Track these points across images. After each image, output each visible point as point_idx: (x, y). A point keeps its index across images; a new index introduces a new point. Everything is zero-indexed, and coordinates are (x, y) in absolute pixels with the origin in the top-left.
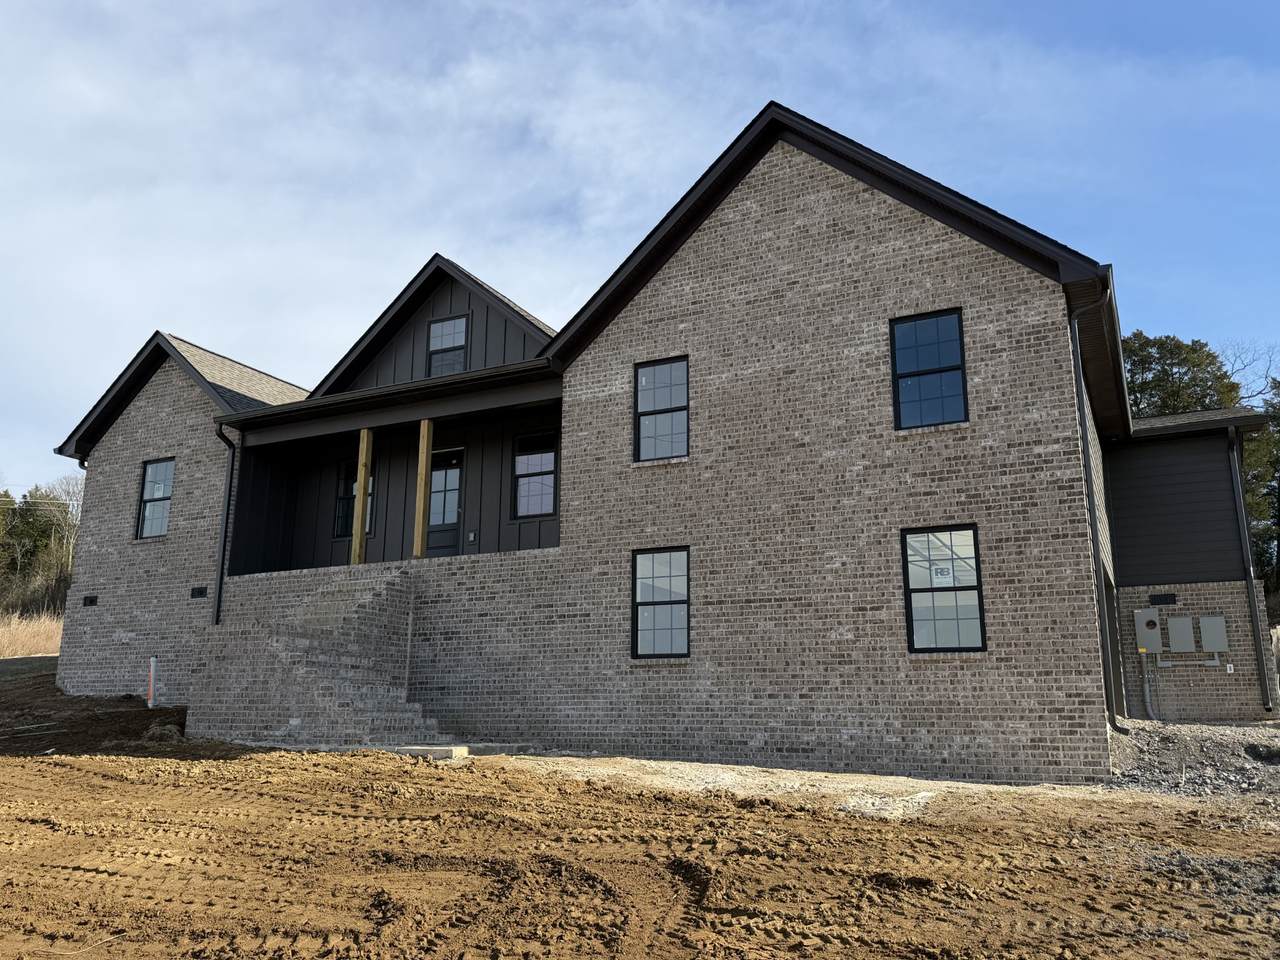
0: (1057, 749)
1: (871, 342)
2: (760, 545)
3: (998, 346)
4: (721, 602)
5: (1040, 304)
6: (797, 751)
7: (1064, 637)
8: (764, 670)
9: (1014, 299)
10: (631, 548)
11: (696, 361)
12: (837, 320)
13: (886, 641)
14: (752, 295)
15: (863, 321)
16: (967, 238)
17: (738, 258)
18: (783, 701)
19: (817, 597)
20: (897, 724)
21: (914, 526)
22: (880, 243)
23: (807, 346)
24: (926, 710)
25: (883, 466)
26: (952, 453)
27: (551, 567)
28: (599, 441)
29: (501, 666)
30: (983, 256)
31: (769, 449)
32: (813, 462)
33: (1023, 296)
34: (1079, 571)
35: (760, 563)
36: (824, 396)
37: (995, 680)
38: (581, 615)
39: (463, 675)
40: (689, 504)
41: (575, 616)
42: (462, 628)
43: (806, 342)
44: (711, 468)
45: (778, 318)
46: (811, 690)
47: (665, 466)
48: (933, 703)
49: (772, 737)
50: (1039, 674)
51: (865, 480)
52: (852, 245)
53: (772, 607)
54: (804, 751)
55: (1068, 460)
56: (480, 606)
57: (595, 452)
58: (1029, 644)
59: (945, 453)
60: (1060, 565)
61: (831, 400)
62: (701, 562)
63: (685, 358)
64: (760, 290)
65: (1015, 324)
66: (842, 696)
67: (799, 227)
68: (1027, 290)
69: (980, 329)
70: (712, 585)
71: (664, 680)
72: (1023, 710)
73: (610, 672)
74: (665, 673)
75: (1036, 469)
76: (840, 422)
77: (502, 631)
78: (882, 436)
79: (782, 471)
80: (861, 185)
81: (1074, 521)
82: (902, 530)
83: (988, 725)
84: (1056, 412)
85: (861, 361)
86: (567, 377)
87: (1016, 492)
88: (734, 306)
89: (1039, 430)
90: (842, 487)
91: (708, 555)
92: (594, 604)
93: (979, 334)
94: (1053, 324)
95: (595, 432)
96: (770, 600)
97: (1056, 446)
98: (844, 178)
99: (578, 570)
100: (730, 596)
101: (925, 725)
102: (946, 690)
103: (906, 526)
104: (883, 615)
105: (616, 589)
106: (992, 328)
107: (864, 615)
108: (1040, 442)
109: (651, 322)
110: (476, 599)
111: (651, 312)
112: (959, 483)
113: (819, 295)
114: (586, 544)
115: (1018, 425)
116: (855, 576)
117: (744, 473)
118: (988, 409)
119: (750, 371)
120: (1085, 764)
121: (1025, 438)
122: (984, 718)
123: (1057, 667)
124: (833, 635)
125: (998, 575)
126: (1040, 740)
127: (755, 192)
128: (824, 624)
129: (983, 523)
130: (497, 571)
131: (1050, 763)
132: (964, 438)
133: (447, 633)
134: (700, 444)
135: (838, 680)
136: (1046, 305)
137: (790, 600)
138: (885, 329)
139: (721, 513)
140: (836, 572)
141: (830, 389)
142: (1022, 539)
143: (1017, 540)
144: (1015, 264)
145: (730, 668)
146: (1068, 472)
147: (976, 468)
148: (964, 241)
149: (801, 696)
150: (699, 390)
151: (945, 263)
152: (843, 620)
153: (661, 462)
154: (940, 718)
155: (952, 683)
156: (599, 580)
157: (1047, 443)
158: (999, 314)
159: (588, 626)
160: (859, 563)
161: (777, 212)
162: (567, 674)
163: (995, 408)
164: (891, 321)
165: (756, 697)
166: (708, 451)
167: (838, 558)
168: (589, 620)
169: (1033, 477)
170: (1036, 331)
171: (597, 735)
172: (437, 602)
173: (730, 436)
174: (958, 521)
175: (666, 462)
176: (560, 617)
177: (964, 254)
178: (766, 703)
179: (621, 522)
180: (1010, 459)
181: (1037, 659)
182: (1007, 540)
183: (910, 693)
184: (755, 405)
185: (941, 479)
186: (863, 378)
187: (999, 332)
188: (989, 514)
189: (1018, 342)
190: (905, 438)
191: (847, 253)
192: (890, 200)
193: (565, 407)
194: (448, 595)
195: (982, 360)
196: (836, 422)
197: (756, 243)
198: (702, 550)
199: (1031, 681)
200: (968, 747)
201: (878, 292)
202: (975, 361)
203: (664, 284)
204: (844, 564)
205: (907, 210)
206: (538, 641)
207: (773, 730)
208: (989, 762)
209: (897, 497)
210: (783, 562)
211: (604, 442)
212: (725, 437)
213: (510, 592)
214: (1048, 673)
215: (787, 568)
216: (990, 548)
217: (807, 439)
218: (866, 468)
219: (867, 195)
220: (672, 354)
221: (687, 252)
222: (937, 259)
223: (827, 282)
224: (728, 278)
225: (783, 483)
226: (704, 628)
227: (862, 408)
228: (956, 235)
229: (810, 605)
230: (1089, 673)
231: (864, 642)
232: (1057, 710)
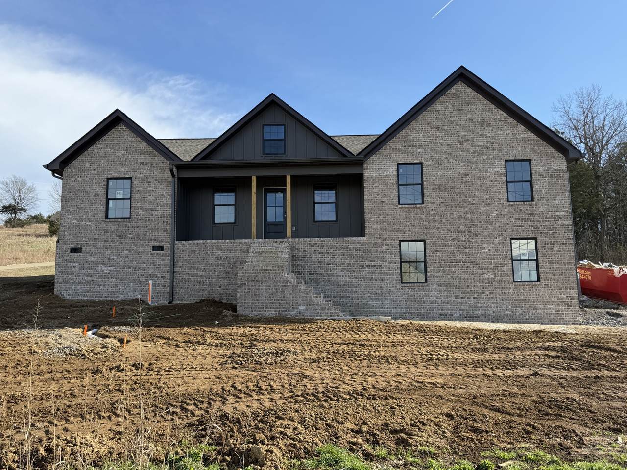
0: (563, 314)
1: (499, 168)
2: (456, 241)
3: (544, 176)
4: (440, 263)
5: (558, 162)
6: (472, 317)
7: (566, 277)
8: (459, 288)
9: (549, 159)
10: (399, 239)
11: (426, 165)
12: (485, 157)
13: (506, 278)
14: (450, 142)
15: (495, 159)
16: (533, 134)
17: (443, 126)
18: (467, 300)
19: (479, 262)
20: (510, 307)
21: (515, 237)
22: (501, 130)
23: (474, 166)
24: (520, 302)
25: (504, 215)
26: (529, 212)
27: (362, 245)
28: (382, 194)
29: (339, 286)
30: (539, 142)
31: (459, 204)
32: (477, 211)
33: (553, 159)
34: (570, 256)
35: (456, 248)
36: (481, 186)
37: (544, 291)
38: (378, 266)
39: (320, 290)
40: (425, 223)
41: (375, 266)
42: (319, 269)
43: (473, 164)
44: (434, 210)
45: (461, 153)
46: (478, 295)
47: (414, 207)
48: (522, 300)
49: (463, 313)
50: (558, 290)
51: (497, 220)
52: (491, 129)
53: (461, 265)
54: (476, 317)
55: (567, 218)
56: (327, 260)
57: (381, 198)
58: (554, 280)
59: (526, 212)
60: (564, 254)
61: (484, 188)
62: (431, 246)
63: (421, 164)
64: (453, 140)
65: (550, 168)
66: (490, 298)
67: (469, 118)
68: (554, 157)
69: (539, 168)
70: (436, 256)
71: (417, 292)
72: (553, 302)
73: (392, 289)
74: (417, 289)
75: (557, 220)
76: (488, 197)
77: (339, 271)
78: (503, 203)
79: (464, 214)
80: (493, 106)
81: (568, 239)
82: (511, 239)
83: (541, 307)
84: (563, 201)
85: (495, 174)
86: (366, 165)
87: (550, 228)
88: (442, 145)
89: (558, 207)
90: (488, 221)
91: (434, 244)
92: (383, 261)
93: (538, 170)
94: (562, 170)
95: (381, 190)
96: (460, 262)
97: (563, 213)
98: (486, 102)
99: (375, 247)
100: (444, 260)
101: (520, 307)
102: (527, 295)
103: (513, 237)
104: (505, 269)
105: (393, 256)
106: (542, 169)
107: (497, 269)
108: (558, 211)
109: (405, 146)
110: (325, 257)
111: (404, 142)
112: (531, 223)
113: (478, 146)
114: (378, 236)
115: (551, 204)
116: (494, 255)
117: (448, 213)
118: (541, 198)
119: (450, 173)
120: (572, 319)
121: (553, 209)
122: (540, 305)
123: (563, 287)
124: (486, 276)
125: (544, 256)
126: (558, 311)
127: (450, 100)
128: (482, 272)
129: (539, 238)
130: (335, 246)
131: (561, 319)
132: (533, 207)
133: (311, 271)
134: (429, 200)
135: (488, 292)
136: (560, 163)
137: (469, 262)
138: (504, 163)
139: (439, 228)
140: (487, 253)
141: (483, 183)
142: (552, 244)
143: (551, 244)
144: (550, 147)
145: (445, 288)
146: (567, 222)
147: (537, 217)
148: (532, 135)
149: (474, 298)
150: (428, 178)
151: (525, 142)
152: (490, 270)
153: (413, 206)
154: (525, 305)
155: (529, 293)
156: (385, 252)
157: (561, 212)
158: (545, 164)
159: (381, 271)
160: (496, 250)
161: (459, 110)
162: (372, 289)
163: (544, 198)
164: (506, 160)
165: (456, 298)
166: (433, 203)
167: (487, 248)
168: (381, 268)
169: (556, 223)
170: (557, 172)
171: (388, 313)
172: (304, 258)
173: (442, 198)
174: (531, 237)
175: (415, 205)
176: (367, 266)
177: (532, 140)
178: (460, 300)
179: (394, 229)
180: (549, 216)
181: (557, 285)
182: (547, 244)
183: (514, 296)
184: (452, 187)
185: (525, 221)
186: (496, 181)
187: (544, 170)
188: (542, 235)
189: (551, 175)
190: (512, 205)
191: (489, 132)
192: (505, 114)
193: (365, 178)
194: (310, 255)
195: (539, 180)
196: (485, 197)
197: (451, 121)
198: (431, 242)
199: (555, 292)
200: (535, 314)
201: (501, 149)
202: (536, 180)
203: (410, 131)
204: (489, 250)
205: (511, 119)
206: (357, 276)
207: (463, 310)
208: (541, 319)
209: (509, 226)
210: (466, 248)
211: (385, 195)
212: (440, 198)
213: (342, 255)
214: (560, 289)
215: (467, 250)
216: (542, 247)
217: (474, 202)
218: (497, 215)
219: (496, 111)
220: (415, 162)
221: (422, 118)
222: (522, 140)
223: (481, 142)
224: (439, 133)
225: (465, 218)
226: (433, 272)
227: (496, 192)
228: (529, 132)
229: (477, 265)
230: (573, 289)
231: (498, 279)
232: (563, 302)
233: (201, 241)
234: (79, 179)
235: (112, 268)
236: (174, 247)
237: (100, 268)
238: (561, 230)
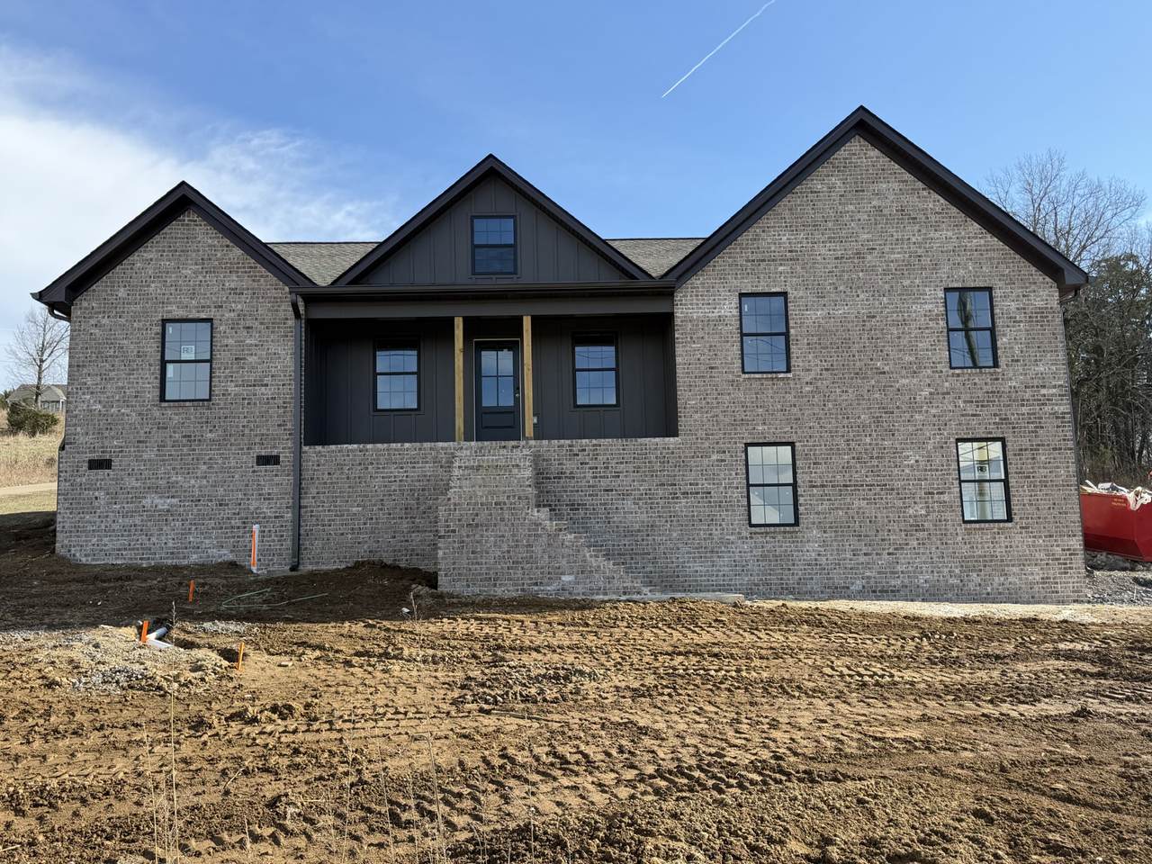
0: (1057, 583)
1: (932, 303)
2: (853, 444)
3: (1018, 319)
4: (823, 486)
5: (1044, 293)
6: (887, 592)
7: (1060, 513)
8: (860, 536)
9: (1027, 288)
10: (745, 441)
11: (795, 298)
12: (907, 283)
13: (948, 515)
14: (839, 253)
15: (926, 286)
16: (996, 239)
17: (826, 221)
18: (875, 557)
19: (898, 484)
20: (957, 571)
21: (965, 437)
22: (936, 230)
23: (885, 299)
24: (976, 561)
25: (943, 394)
26: (989, 388)
27: (673, 453)
28: (711, 354)
29: (629, 533)
30: (1006, 254)
31: (857, 374)
32: (892, 386)
33: (1033, 287)
34: (1069, 472)
35: (854, 458)
36: (899, 338)
37: (1017, 540)
38: (703, 493)
39: (592, 540)
40: (795, 410)
41: (698, 493)
42: (588, 500)
43: (884, 295)
44: (811, 383)
45: (861, 274)
46: (896, 549)
47: (772, 379)
48: (980, 556)
49: (868, 583)
50: (1046, 536)
51: (931, 403)
52: (917, 228)
53: (864, 490)
54: (892, 591)
55: (1062, 400)
56: (604, 483)
57: (708, 362)
58: (1039, 518)
59: (986, 388)
60: (1058, 467)
61: (904, 341)
62: (806, 455)
63: (784, 294)
64: (845, 250)
65: (1028, 305)
66: (919, 554)
67: (875, 207)
68: (1035, 283)
69: (1007, 304)
70: (815, 473)
71: (781, 544)
72: (1037, 560)
73: (732, 538)
74: (780, 537)
75: (1043, 404)
76: (912, 359)
77: (629, 504)
78: (941, 372)
79: (869, 391)
80: (920, 185)
81: (1064, 440)
82: (957, 439)
83: (1015, 569)
84: (1054, 368)
85: (925, 316)
86: (678, 296)
87: (1030, 418)
88: (824, 259)
89: (1044, 378)
90: (914, 406)
91: (811, 450)
92: (714, 484)
93: (1005, 308)
94: (1051, 308)
95: (708, 345)
96: (862, 485)
97: (1054, 390)
98: (907, 176)
99: (698, 457)
100: (831, 482)
101: (975, 571)
102: (988, 548)
103: (960, 436)
104: (946, 497)
105: (734, 473)
106: (1013, 305)
107: (932, 498)
108: (1044, 387)
109: (753, 261)
110: (601, 477)
111: (753, 253)
112: (995, 410)
113: (892, 261)
114: (704, 436)
115: (1031, 373)
116: (926, 470)
117: (838, 390)
118: (1012, 361)
119: (840, 312)
120: (1073, 592)
121: (1036, 382)
122: (1013, 565)
123: (1057, 532)
124: (911, 511)
125: (1020, 473)
126: (1047, 578)
127: (838, 171)
128: (904, 503)
129: (1010, 438)
130: (620, 454)
131: (1053, 592)
132: (997, 379)
133: (573, 505)
134: (801, 364)
135: (916, 542)
136: (1045, 295)
137: (878, 485)
138: (941, 294)
139: (821, 419)
140: (912, 467)
141: (903, 333)
142: (1034, 450)
143: (1032, 450)
144: (1027, 264)
145: (833, 534)
146: (1062, 408)
147: (1005, 399)
148: (995, 242)
149: (889, 554)
150: (799, 321)
151: (982, 255)
152: (918, 500)
153: (770, 376)
154: (985, 566)
155: (992, 543)
156: (718, 466)
157: (1049, 388)
158: (1018, 296)
159: (710, 502)
160: (928, 461)
161: (856, 191)
162: (694, 539)
163: (1017, 361)
164: (945, 289)
165: (854, 555)
166: (808, 370)
167: (912, 457)
168: (711, 497)
169: (1041, 409)
170: (1041, 311)
171: (724, 585)
172: (560, 478)
173: (825, 361)
174: (995, 436)
175: (774, 375)
176: (684, 493)
177: (994, 250)
178: (862, 559)
179: (735, 420)
180: (1027, 396)
181: (1044, 528)
182: (1026, 450)
183: (965, 549)
184: (845, 339)
185: (982, 406)
186: (927, 328)
187: (1018, 309)
188: (1014, 432)
189: (1030, 317)
190: (958, 375)
191: (913, 233)
192: (942, 201)
193: (678, 321)
194: (571, 473)
195: (1008, 326)
196: (908, 358)
197: (841, 212)
198: (806, 446)
199: (1041, 541)
200: (1003, 584)
201: (935, 267)
202: (1003, 327)
203: (763, 231)
204: (917, 461)
205: (954, 210)
206: (664, 512)
207: (869, 577)
208: (1016, 593)
209: (953, 416)
210: (872, 458)
211: (716, 355)
212: (821, 361)
213: (634, 472)
214: (1051, 536)
215: (875, 462)
216: (1015, 455)
217: (887, 369)
218: (931, 394)
219: (925, 193)
220: (774, 290)
221: (784, 206)
222: (976, 250)
223: (899, 253)
224: (818, 236)
225: (869, 400)
226: (811, 505)
227: (927, 350)
228: (989, 236)
229: (893, 489)
230: (1074, 536)
231: (933, 516)
232: (1057, 559)
233: (355, 446)
234: (105, 321)
235: (175, 501)
236: (301, 457)
237: (149, 501)
238: (1051, 424)
